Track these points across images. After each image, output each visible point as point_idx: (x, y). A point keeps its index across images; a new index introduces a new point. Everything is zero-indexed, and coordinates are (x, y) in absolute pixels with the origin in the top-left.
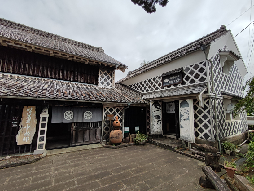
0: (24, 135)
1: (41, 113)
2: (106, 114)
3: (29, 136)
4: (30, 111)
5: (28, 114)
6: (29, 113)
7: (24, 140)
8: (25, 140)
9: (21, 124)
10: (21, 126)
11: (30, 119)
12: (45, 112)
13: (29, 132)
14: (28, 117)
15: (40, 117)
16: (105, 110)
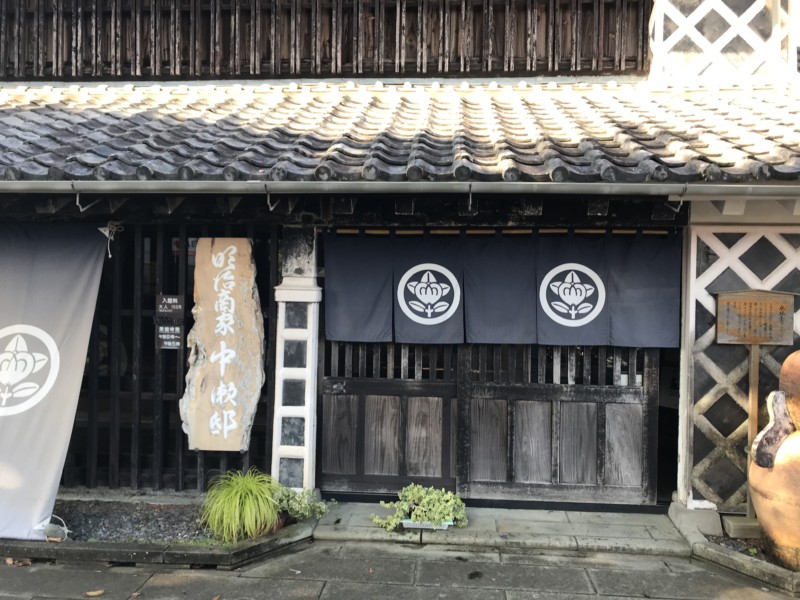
0: (213, 400)
1: (279, 281)
2: (713, 291)
3: (236, 409)
4: (226, 264)
5: (220, 286)
6: (225, 276)
7: (212, 426)
8: (219, 426)
9: (195, 336)
10: (193, 351)
11: (232, 310)
12: (299, 271)
13: (232, 384)
14: (223, 303)
15: (276, 304)
16: (707, 257)
